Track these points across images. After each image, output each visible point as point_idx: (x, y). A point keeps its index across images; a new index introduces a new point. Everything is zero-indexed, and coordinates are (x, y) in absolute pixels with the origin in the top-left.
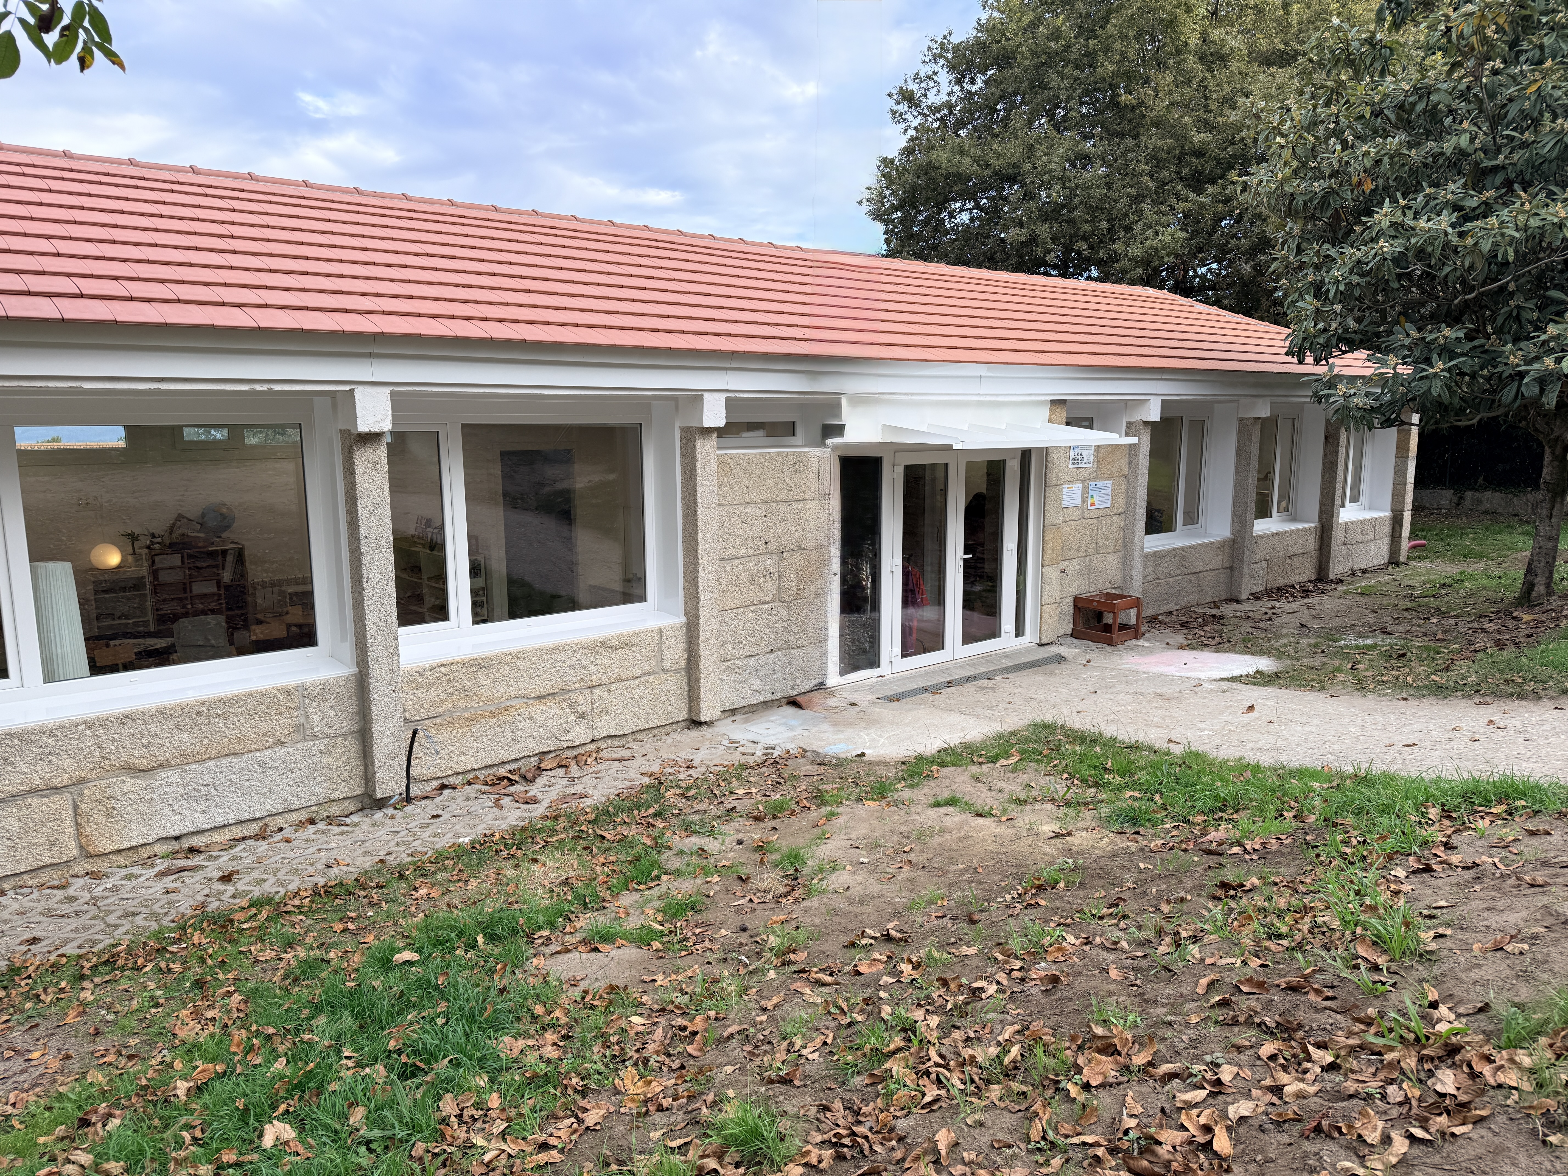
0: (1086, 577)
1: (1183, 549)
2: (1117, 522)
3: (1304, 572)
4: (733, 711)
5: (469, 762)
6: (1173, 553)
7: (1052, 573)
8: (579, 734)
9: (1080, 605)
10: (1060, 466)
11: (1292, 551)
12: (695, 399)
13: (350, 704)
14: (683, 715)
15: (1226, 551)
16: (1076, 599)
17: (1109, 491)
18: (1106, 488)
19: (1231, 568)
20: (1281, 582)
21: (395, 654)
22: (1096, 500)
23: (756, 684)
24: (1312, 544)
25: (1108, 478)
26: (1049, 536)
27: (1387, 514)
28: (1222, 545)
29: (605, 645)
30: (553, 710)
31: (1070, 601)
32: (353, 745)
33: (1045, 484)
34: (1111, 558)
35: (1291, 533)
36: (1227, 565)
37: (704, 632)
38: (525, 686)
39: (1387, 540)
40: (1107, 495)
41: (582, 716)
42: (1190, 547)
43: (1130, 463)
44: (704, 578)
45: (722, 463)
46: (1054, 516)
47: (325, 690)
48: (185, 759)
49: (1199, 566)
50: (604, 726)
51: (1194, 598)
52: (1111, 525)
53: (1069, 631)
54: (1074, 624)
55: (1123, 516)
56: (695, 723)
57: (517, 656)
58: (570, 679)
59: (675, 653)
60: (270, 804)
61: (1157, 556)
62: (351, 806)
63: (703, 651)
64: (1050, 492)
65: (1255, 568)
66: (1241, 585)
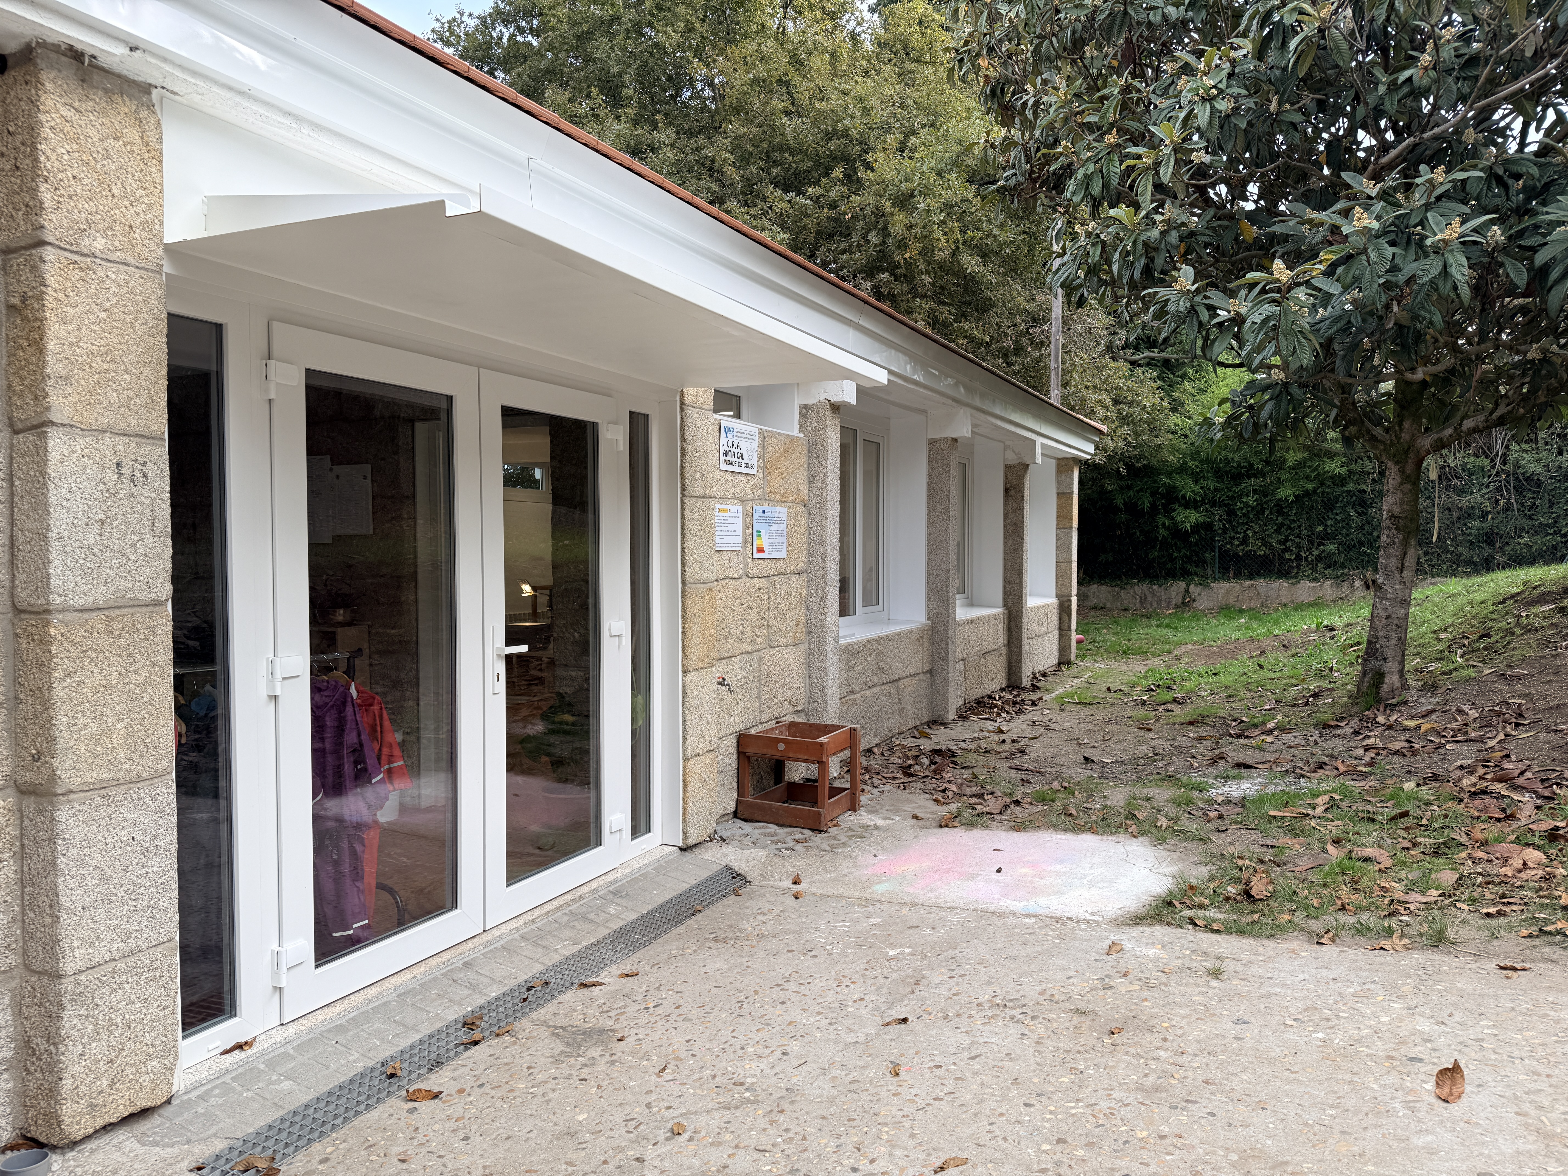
0: (755, 692)
1: (879, 640)
2: (797, 587)
6: (868, 648)
7: (703, 687)
9: (749, 750)
15: (926, 645)
16: (743, 740)
17: (783, 527)
18: (778, 521)
19: (930, 672)
20: (975, 694)
22: (764, 541)
24: (1001, 637)
25: (782, 503)
27: (1053, 601)
28: (920, 635)
31: (731, 743)
34: (790, 655)
36: (927, 668)
39: (1056, 633)
40: (780, 533)
42: (888, 638)
43: (811, 480)
46: (702, 562)
49: (898, 669)
51: (893, 723)
52: (788, 593)
53: (731, 807)
54: (741, 790)
55: (804, 576)
61: (853, 653)
65: (955, 673)
66: (945, 697)
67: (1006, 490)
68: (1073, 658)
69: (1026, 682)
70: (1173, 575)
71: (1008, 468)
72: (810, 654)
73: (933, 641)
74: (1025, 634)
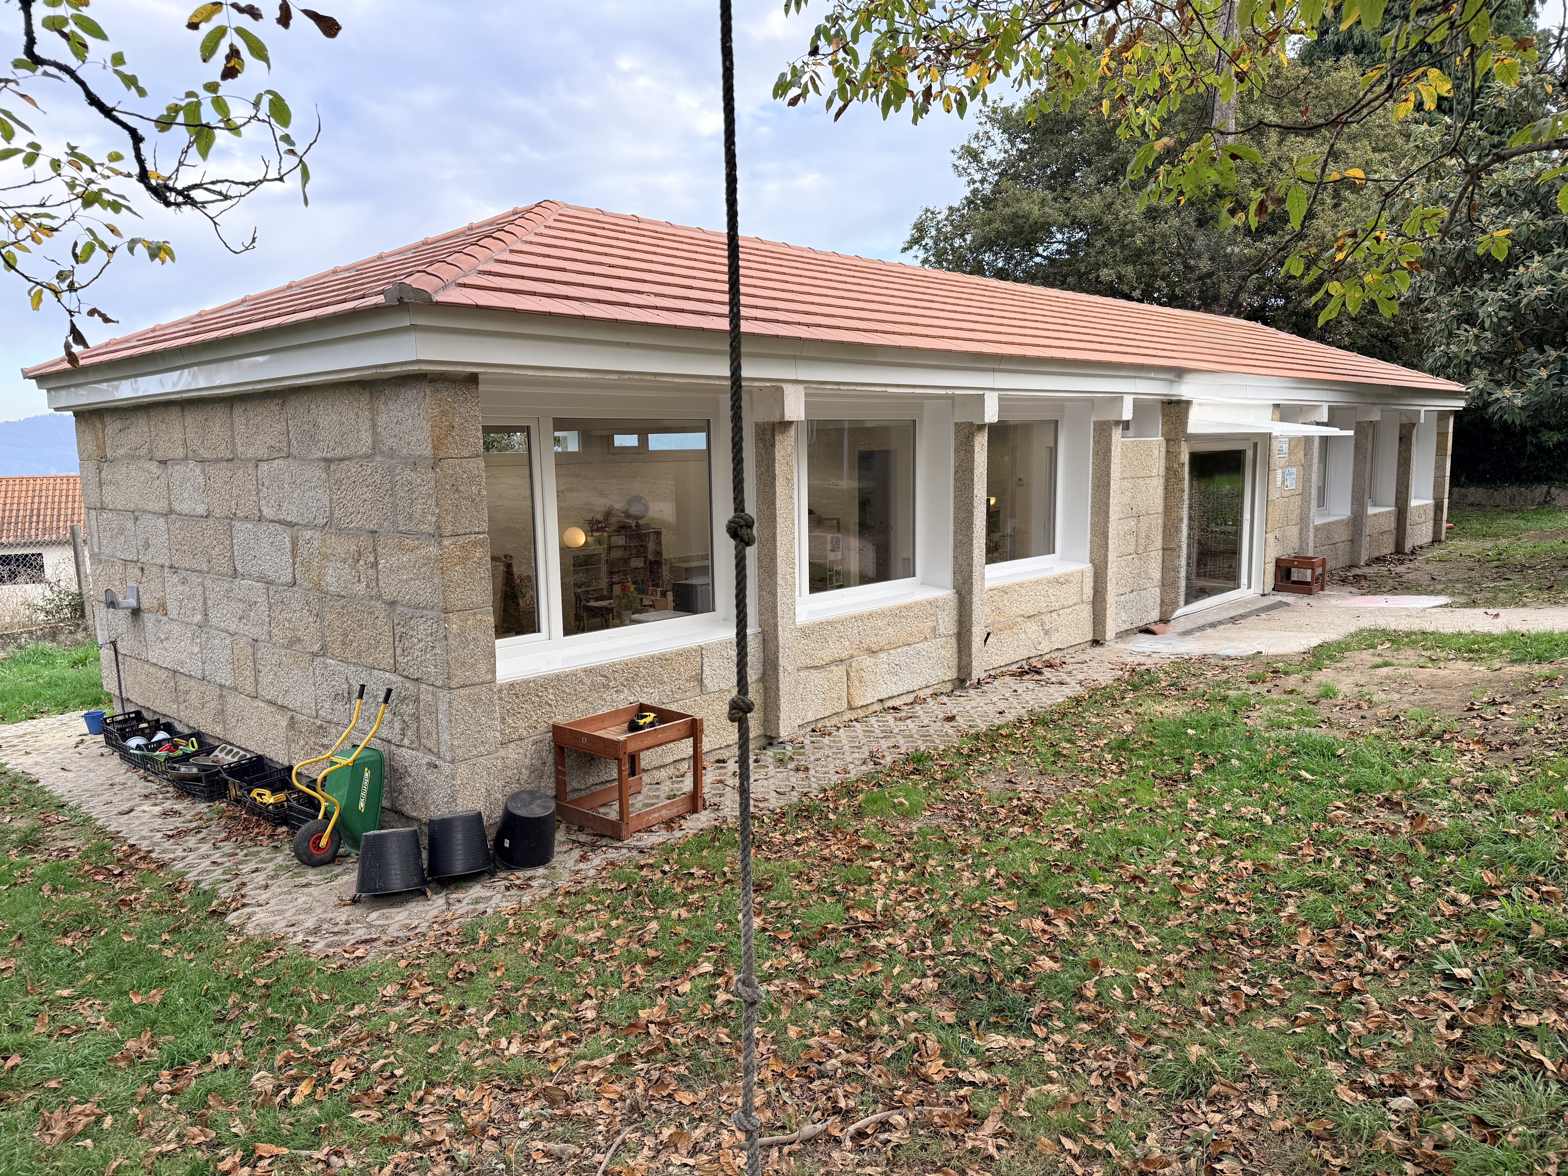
0: (1282, 543)
1: (1329, 524)
3: (1387, 549)
7: (1270, 539)
8: (1045, 646)
9: (1278, 565)
11: (1383, 529)
12: (1115, 399)
14: (1090, 637)
15: (1351, 527)
16: (1278, 560)
17: (1295, 476)
18: (1293, 474)
19: (1352, 540)
20: (1377, 554)
22: (1288, 483)
23: (1126, 615)
24: (1394, 524)
26: (1271, 510)
27: (1431, 502)
28: (1348, 522)
30: (1032, 628)
31: (1273, 561)
32: (954, 642)
33: (1268, 469)
34: (1295, 529)
35: (1382, 515)
36: (1350, 538)
37: (1110, 573)
38: (1024, 608)
39: (1432, 523)
40: (1294, 479)
41: (1047, 632)
42: (1334, 523)
43: (1306, 455)
45: (1125, 448)
46: (1273, 494)
48: (890, 646)
49: (1338, 538)
52: (1295, 504)
53: (1273, 584)
54: (1276, 580)
56: (1096, 642)
59: (1089, 590)
61: (1322, 527)
62: (949, 687)
63: (1109, 587)
64: (1272, 476)
65: (1365, 542)
66: (1359, 554)
67: (1401, 439)
68: (1443, 537)
69: (1407, 550)
70: (1539, 480)
71: (1402, 426)
72: (1301, 529)
73: (1354, 525)
74: (1408, 521)
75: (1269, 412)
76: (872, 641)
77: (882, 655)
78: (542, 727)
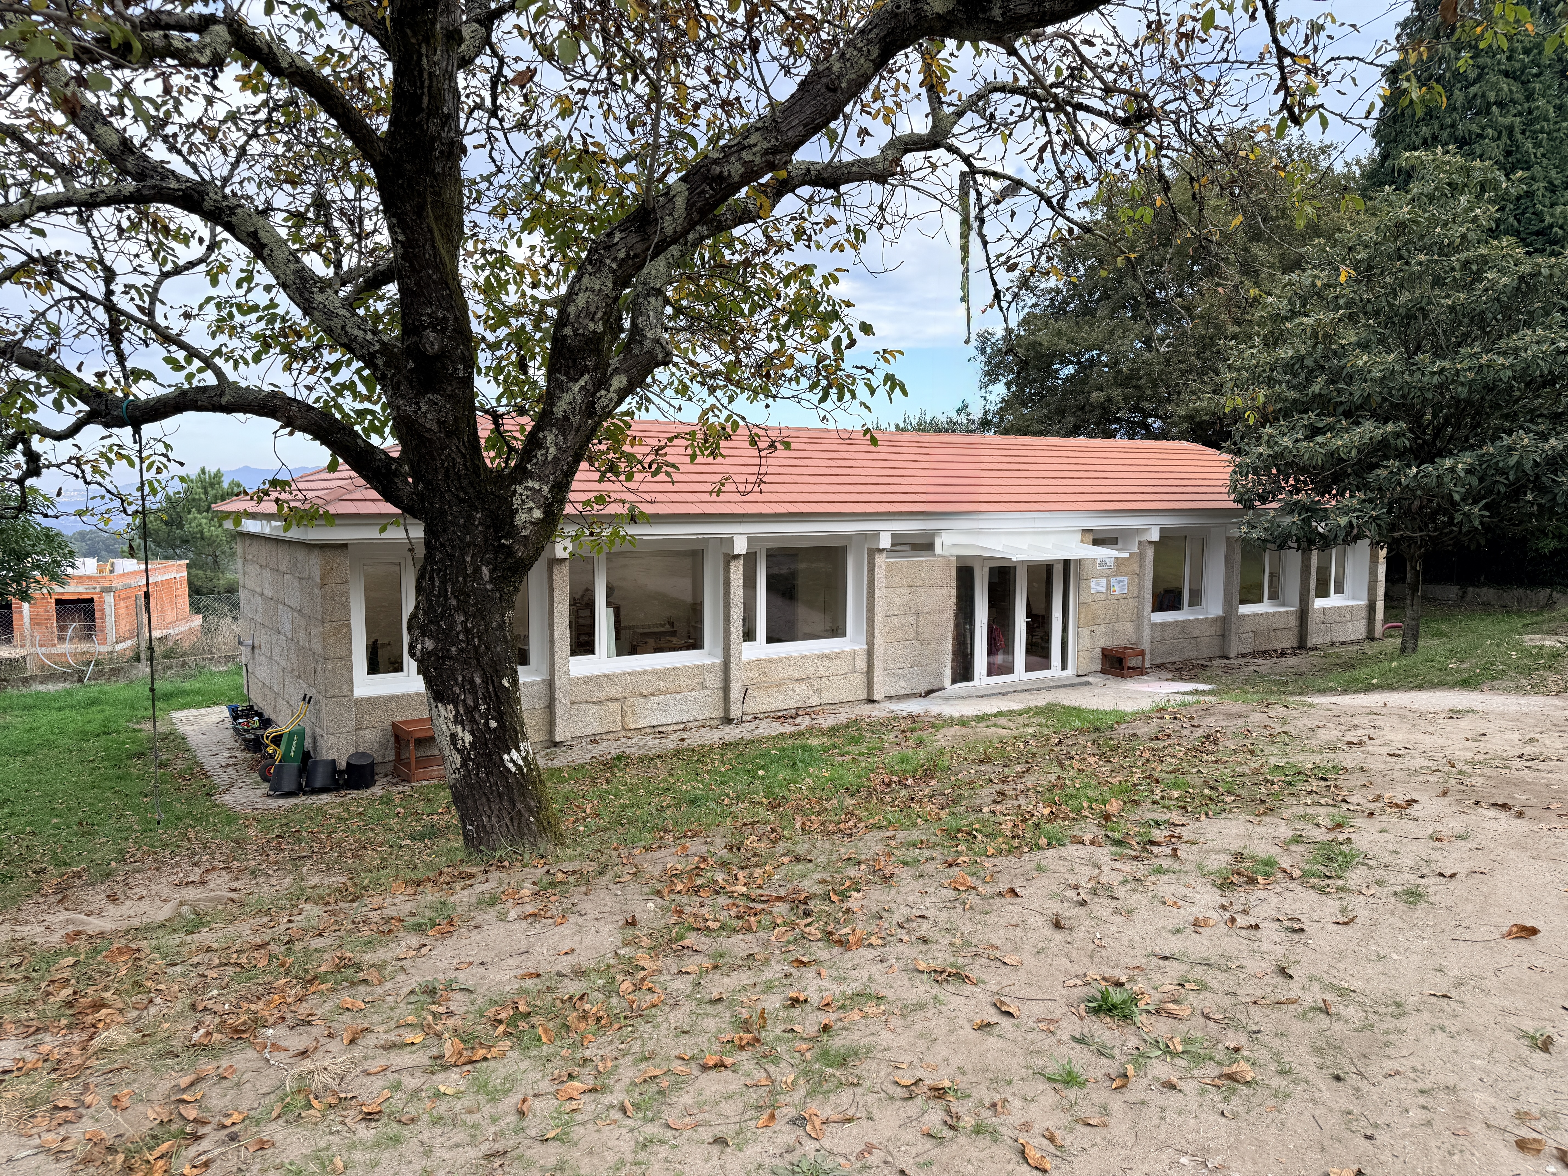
0: (1110, 636)
2: (1132, 603)
3: (1288, 641)
4: (890, 698)
5: (766, 708)
6: (1175, 624)
7: (1085, 632)
8: (814, 700)
9: (1106, 653)
10: (1087, 569)
11: (1274, 626)
12: (876, 535)
13: (720, 675)
14: (865, 697)
15: (1219, 624)
16: (1103, 649)
17: (1126, 583)
18: (1123, 581)
19: (1223, 636)
20: (1265, 647)
21: (741, 653)
22: (1116, 589)
23: (903, 684)
24: (1293, 622)
25: (1125, 576)
26: (1083, 610)
27: (1364, 602)
28: (1215, 620)
29: (827, 657)
30: (801, 688)
31: (1099, 650)
32: (720, 693)
33: (1079, 579)
34: (1128, 625)
35: (1274, 614)
36: (1220, 633)
37: (877, 653)
38: (791, 674)
39: (1364, 622)
40: (1124, 586)
41: (816, 692)
42: (1193, 621)
43: (1140, 566)
44: (877, 625)
45: (888, 566)
46: (1085, 598)
47: (712, 666)
48: (659, 693)
49: (1197, 633)
50: (826, 698)
51: (1193, 654)
52: (1128, 605)
53: (1098, 669)
54: (1102, 664)
55: (1136, 599)
56: (871, 701)
57: (788, 659)
58: (811, 672)
59: (861, 663)
60: (689, 717)
61: (1164, 625)
62: (717, 722)
63: (876, 663)
64: (1083, 584)
72: (1138, 625)
73: (1223, 623)
74: (1313, 620)
75: (1078, 536)
76: (644, 689)
77: (654, 699)
78: (388, 722)
